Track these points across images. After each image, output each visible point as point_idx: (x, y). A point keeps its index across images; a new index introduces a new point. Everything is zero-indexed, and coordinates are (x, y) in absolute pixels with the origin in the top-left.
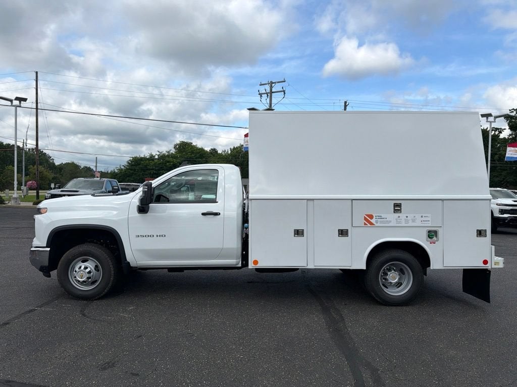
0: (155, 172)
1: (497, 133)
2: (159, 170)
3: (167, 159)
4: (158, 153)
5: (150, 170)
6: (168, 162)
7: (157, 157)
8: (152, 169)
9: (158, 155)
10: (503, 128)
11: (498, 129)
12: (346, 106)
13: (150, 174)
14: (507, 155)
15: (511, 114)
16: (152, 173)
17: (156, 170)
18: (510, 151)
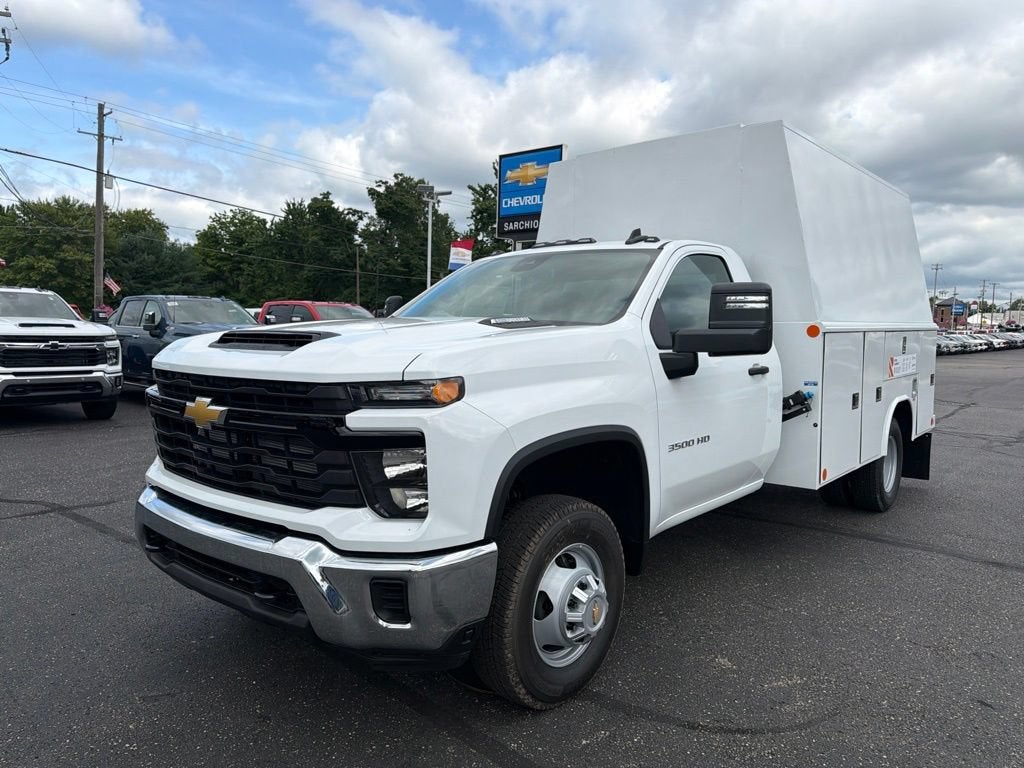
1: (356, 217)
10: (364, 211)
11: (358, 212)
12: (101, 116)
14: (451, 261)
15: (378, 189)
18: (454, 254)
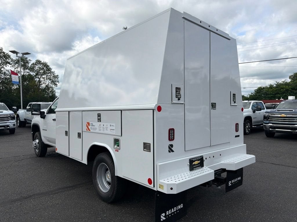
0: (272, 96)
2: (275, 94)
3: (282, 87)
4: (276, 83)
5: (269, 94)
6: (282, 88)
7: (275, 86)
8: (270, 94)
9: (276, 85)
13: (269, 97)
16: (270, 96)
17: (273, 95)
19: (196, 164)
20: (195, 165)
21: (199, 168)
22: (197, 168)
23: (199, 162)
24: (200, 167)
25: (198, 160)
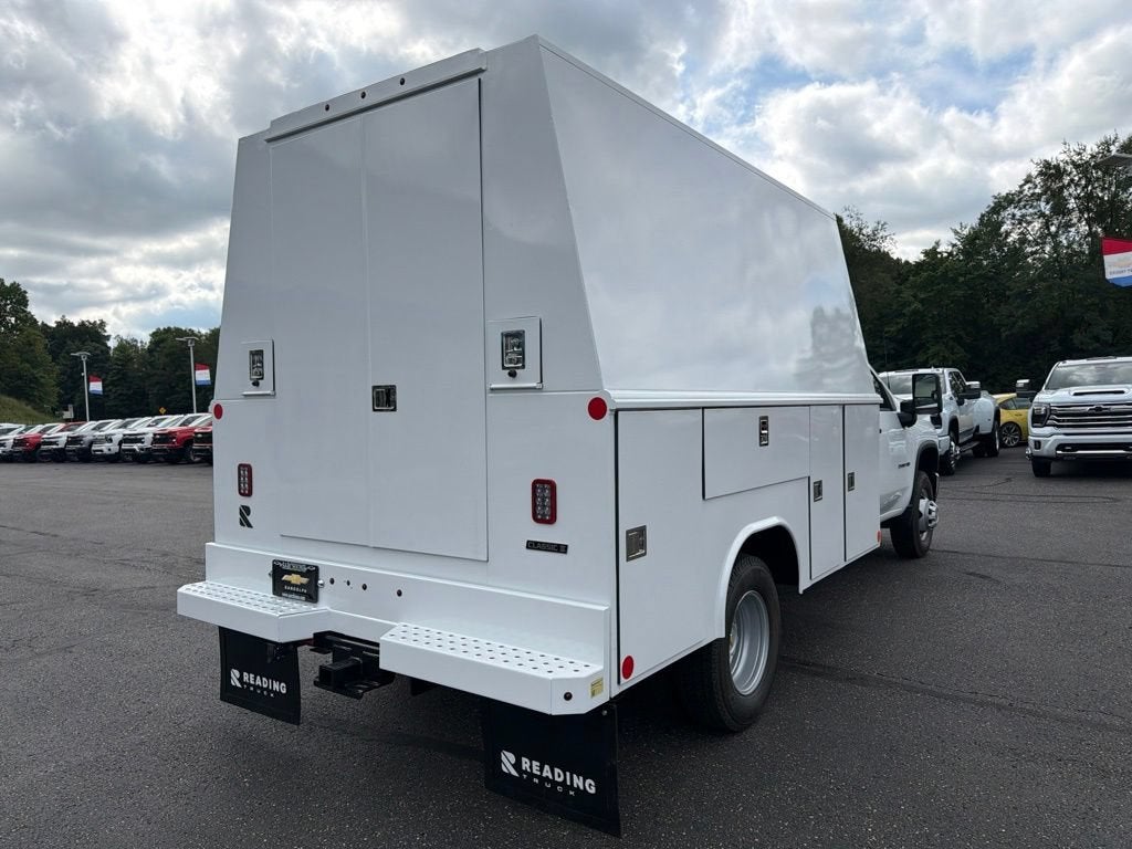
19: (293, 582)
20: (289, 583)
21: (297, 597)
22: (294, 596)
23: (304, 580)
24: (303, 598)
25: (302, 575)
